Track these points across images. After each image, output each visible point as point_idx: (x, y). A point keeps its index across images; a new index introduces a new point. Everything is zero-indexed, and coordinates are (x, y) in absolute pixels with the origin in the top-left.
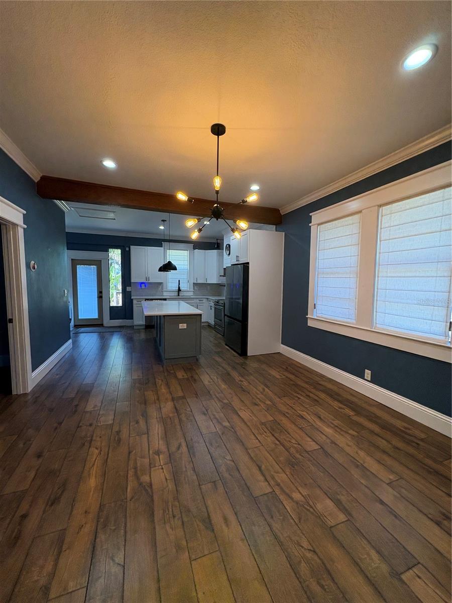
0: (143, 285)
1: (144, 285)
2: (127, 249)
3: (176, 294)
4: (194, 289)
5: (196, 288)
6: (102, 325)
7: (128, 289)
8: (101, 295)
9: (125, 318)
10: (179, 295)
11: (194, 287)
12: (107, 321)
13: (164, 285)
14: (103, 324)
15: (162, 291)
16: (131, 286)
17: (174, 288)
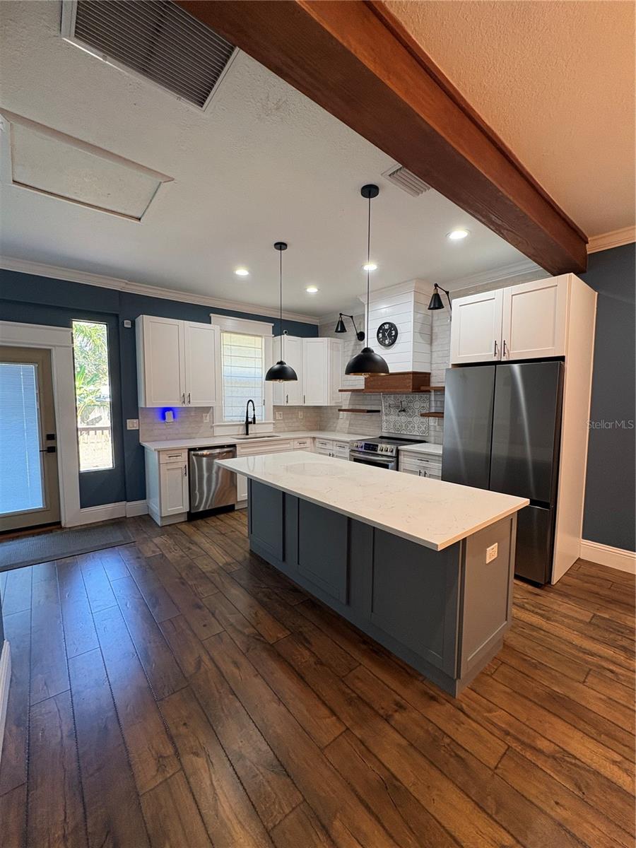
0: (169, 415)
1: (171, 412)
2: (127, 324)
3: (242, 430)
4: (275, 419)
5: (278, 417)
6: (57, 525)
7: (131, 424)
8: (50, 444)
9: (126, 498)
10: (247, 434)
11: (274, 413)
12: (72, 512)
13: (216, 414)
14: (59, 523)
15: (212, 427)
16: (138, 418)
17: (239, 419)
